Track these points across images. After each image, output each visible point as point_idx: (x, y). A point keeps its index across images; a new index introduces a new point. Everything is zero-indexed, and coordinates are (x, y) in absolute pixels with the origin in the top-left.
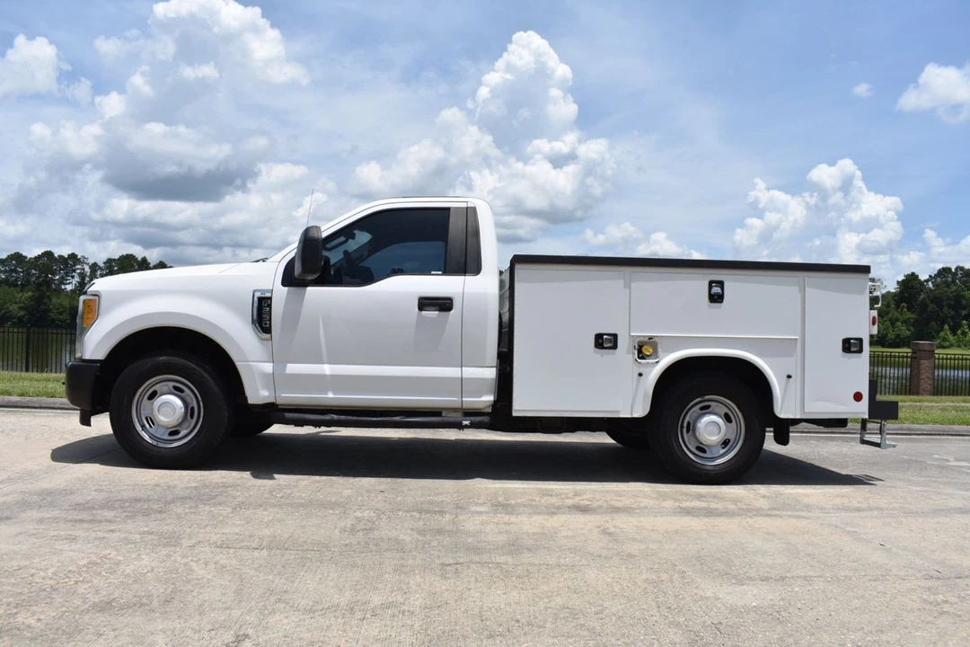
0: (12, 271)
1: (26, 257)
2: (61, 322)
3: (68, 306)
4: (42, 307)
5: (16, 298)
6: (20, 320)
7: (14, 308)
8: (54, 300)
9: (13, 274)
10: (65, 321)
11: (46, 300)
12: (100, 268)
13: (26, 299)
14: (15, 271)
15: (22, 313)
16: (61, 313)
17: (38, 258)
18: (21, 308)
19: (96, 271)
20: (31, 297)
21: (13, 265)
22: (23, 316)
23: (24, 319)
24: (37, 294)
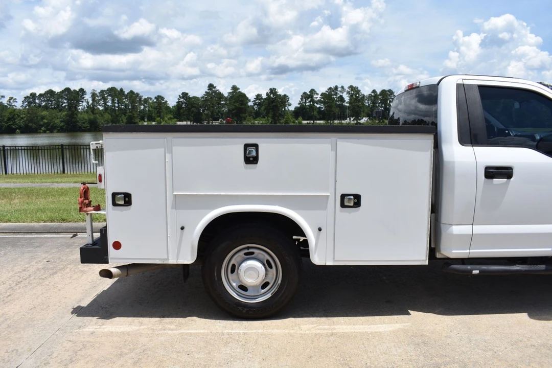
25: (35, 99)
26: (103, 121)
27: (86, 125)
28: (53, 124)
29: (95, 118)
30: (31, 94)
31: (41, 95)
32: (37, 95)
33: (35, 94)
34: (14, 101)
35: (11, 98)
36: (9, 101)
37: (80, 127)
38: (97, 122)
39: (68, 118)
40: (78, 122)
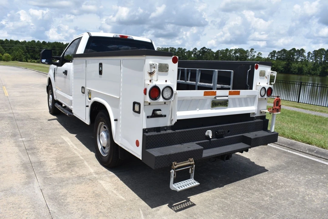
0: (282, 55)
1: (287, 50)
2: (294, 72)
3: (297, 67)
4: (289, 67)
5: (281, 64)
6: (282, 71)
7: (280, 67)
8: (293, 65)
9: (282, 56)
10: (296, 72)
11: (290, 65)
12: (311, 54)
13: (284, 64)
14: (283, 55)
15: (282, 69)
16: (295, 69)
17: (291, 50)
18: (282, 67)
19: (310, 55)
20: (285, 64)
21: (283, 53)
22: (283, 70)
23: (283, 71)
24: (288, 63)
25: (275, 54)
26: (306, 69)
27: (296, 70)
28: (277, 68)
29: (302, 67)
30: (273, 51)
31: (278, 52)
32: (276, 52)
33: (276, 51)
34: (260, 55)
35: (259, 53)
36: (258, 54)
37: (292, 71)
38: (303, 69)
39: (286, 66)
40: (291, 68)
